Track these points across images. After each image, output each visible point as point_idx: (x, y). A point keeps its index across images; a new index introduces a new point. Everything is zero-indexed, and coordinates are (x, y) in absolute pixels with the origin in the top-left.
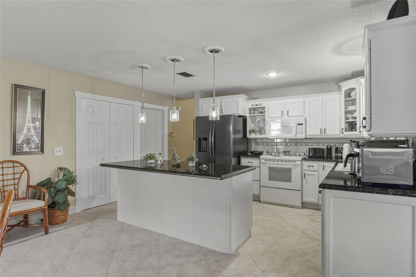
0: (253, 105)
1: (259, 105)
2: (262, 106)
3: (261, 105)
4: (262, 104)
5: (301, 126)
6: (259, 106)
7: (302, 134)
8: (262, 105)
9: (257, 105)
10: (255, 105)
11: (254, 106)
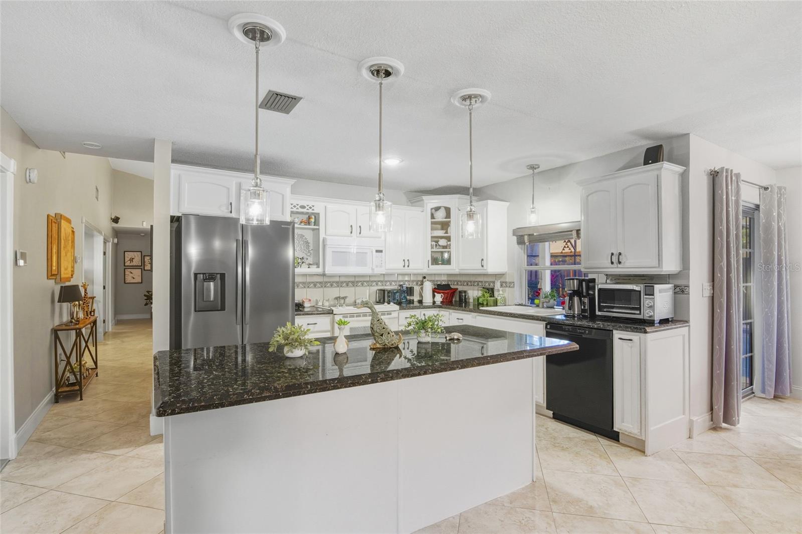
0: (295, 206)
1: (308, 207)
2: (313, 210)
3: (310, 208)
4: (313, 206)
5: (380, 254)
6: (308, 209)
7: (381, 267)
8: (313, 208)
9: (303, 207)
10: (298, 207)
11: (297, 209)
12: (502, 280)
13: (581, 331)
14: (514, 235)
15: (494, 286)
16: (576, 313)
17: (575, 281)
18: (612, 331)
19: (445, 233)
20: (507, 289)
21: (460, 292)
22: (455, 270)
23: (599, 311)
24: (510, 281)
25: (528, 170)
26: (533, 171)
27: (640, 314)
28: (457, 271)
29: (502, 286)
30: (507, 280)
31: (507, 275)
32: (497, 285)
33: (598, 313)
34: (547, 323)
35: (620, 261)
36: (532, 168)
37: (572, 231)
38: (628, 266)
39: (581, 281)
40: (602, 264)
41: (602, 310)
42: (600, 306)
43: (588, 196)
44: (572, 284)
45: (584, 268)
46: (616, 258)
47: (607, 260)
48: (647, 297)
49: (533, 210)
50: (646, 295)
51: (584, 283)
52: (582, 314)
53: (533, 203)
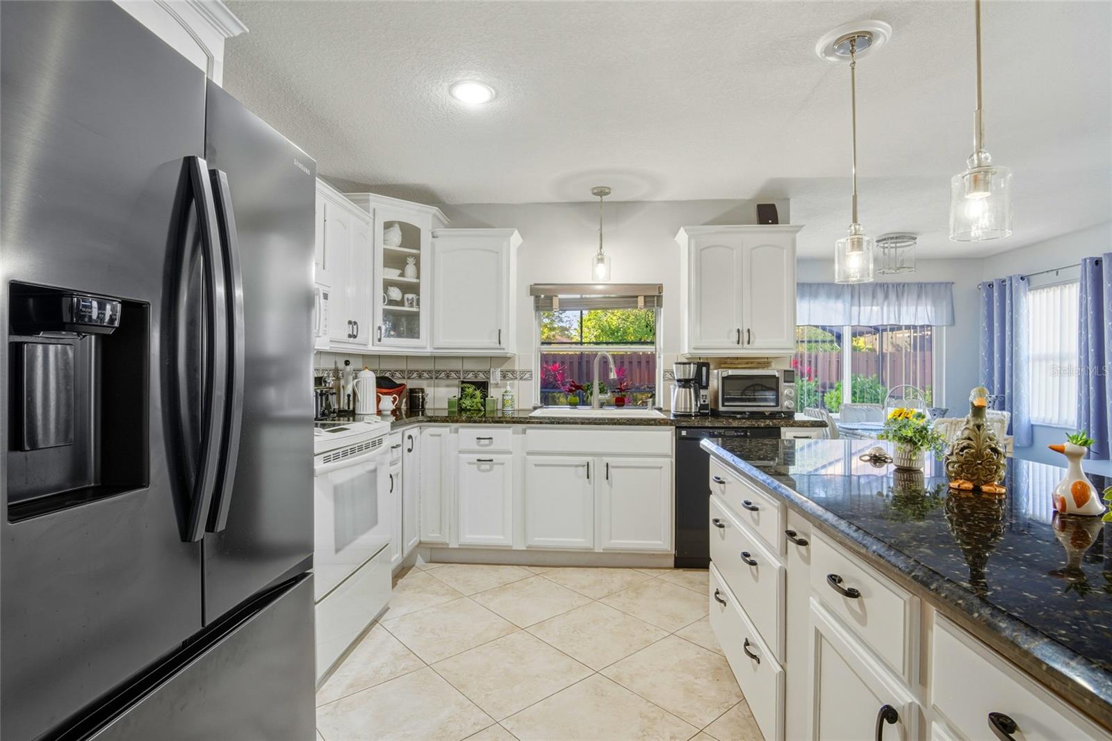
12: (506, 367)
13: (739, 434)
14: (531, 295)
15: (488, 378)
16: (693, 411)
17: (692, 365)
18: (779, 428)
19: (399, 276)
20: (516, 382)
21: (412, 391)
22: (425, 348)
23: (723, 405)
24: (522, 368)
25: (593, 196)
26: (601, 197)
27: (777, 405)
28: (428, 351)
29: (504, 377)
30: (517, 368)
31: (517, 360)
32: (496, 377)
33: (721, 409)
34: (677, 427)
35: (747, 340)
36: (601, 192)
37: (637, 297)
38: (759, 347)
39: (700, 366)
40: (721, 344)
41: (726, 404)
42: (724, 400)
43: (702, 250)
44: (687, 371)
45: (694, 348)
46: (743, 336)
47: (729, 338)
48: (787, 384)
49: (600, 257)
50: (785, 382)
51: (704, 369)
52: (701, 411)
53: (601, 248)
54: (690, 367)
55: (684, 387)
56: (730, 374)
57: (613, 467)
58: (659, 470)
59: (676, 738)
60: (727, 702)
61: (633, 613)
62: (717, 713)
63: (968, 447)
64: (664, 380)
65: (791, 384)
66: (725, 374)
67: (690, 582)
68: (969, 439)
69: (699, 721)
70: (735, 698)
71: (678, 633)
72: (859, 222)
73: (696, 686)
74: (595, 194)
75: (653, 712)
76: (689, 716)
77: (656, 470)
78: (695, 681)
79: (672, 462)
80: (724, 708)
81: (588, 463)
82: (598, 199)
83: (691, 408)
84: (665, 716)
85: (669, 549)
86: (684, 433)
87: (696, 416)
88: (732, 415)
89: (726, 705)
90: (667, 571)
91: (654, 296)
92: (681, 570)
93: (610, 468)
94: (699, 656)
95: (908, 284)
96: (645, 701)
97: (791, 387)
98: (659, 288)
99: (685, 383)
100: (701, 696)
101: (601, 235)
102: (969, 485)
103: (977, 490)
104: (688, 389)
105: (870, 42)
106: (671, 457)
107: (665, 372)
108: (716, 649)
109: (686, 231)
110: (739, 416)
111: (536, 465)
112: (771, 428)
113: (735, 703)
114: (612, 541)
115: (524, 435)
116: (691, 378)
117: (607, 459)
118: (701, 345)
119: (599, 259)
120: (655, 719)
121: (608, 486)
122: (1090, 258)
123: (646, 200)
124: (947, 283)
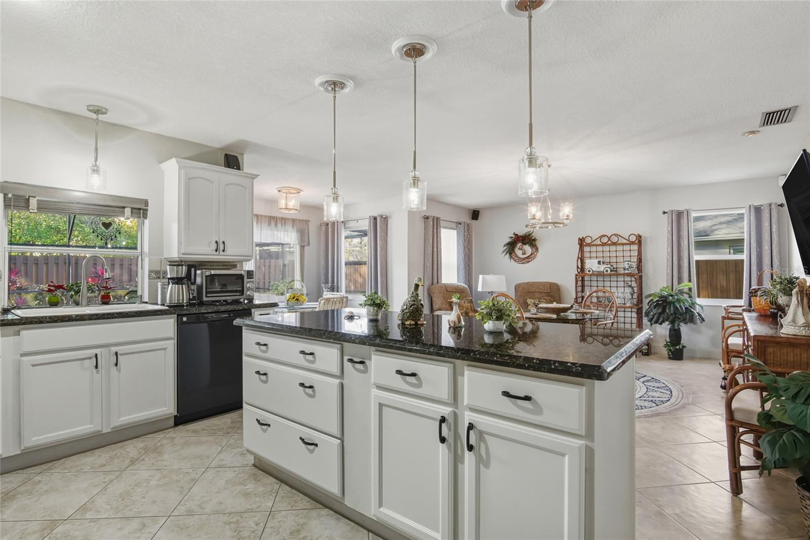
16: (185, 302)
17: (184, 267)
18: (250, 310)
26: (97, 115)
34: (178, 315)
35: (223, 249)
36: (98, 111)
37: (124, 208)
38: (230, 254)
39: (190, 267)
40: (203, 251)
41: (208, 295)
42: (207, 293)
43: (189, 179)
44: (180, 271)
45: (183, 254)
46: (220, 246)
47: (209, 247)
48: (249, 280)
49: (95, 168)
50: (248, 278)
51: (193, 270)
52: (190, 302)
53: (96, 160)
54: (182, 268)
55: (177, 283)
56: (212, 273)
57: (121, 355)
58: (164, 351)
59: (259, 524)
60: (273, 489)
61: (165, 466)
62: (272, 498)
63: (414, 305)
64: (149, 279)
65: (252, 280)
66: (208, 273)
67: (194, 432)
68: (414, 301)
69: (265, 507)
70: (276, 485)
71: (212, 465)
72: (336, 187)
73: (249, 490)
74: (90, 111)
75: (232, 518)
76: (257, 508)
77: (162, 351)
78: (246, 487)
79: (174, 343)
80: (274, 493)
81: (96, 354)
82: (94, 116)
83: (183, 300)
84: (243, 516)
85: (173, 412)
86: (185, 319)
87: (187, 306)
88: (213, 303)
89: (274, 491)
90: (170, 430)
91: (140, 209)
92: (181, 426)
93: (119, 356)
94: (235, 473)
95: (288, 219)
96: (222, 515)
97: (251, 282)
98: (146, 202)
99: (177, 281)
100: (255, 494)
101: (96, 149)
102: (413, 322)
103: (416, 324)
104: (181, 286)
105: (342, 88)
106: (174, 339)
107: (150, 272)
108: (244, 465)
109: (177, 161)
110: (218, 304)
111: (33, 366)
112: (246, 310)
113: (278, 487)
114: (121, 419)
115: (17, 337)
116: (183, 276)
117: (114, 349)
118: (188, 251)
119: (94, 170)
120: (238, 521)
121: (116, 371)
122: (373, 216)
123: (134, 127)
124: (306, 221)
